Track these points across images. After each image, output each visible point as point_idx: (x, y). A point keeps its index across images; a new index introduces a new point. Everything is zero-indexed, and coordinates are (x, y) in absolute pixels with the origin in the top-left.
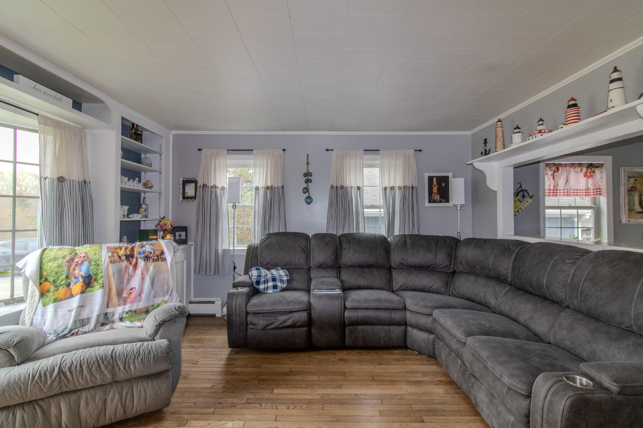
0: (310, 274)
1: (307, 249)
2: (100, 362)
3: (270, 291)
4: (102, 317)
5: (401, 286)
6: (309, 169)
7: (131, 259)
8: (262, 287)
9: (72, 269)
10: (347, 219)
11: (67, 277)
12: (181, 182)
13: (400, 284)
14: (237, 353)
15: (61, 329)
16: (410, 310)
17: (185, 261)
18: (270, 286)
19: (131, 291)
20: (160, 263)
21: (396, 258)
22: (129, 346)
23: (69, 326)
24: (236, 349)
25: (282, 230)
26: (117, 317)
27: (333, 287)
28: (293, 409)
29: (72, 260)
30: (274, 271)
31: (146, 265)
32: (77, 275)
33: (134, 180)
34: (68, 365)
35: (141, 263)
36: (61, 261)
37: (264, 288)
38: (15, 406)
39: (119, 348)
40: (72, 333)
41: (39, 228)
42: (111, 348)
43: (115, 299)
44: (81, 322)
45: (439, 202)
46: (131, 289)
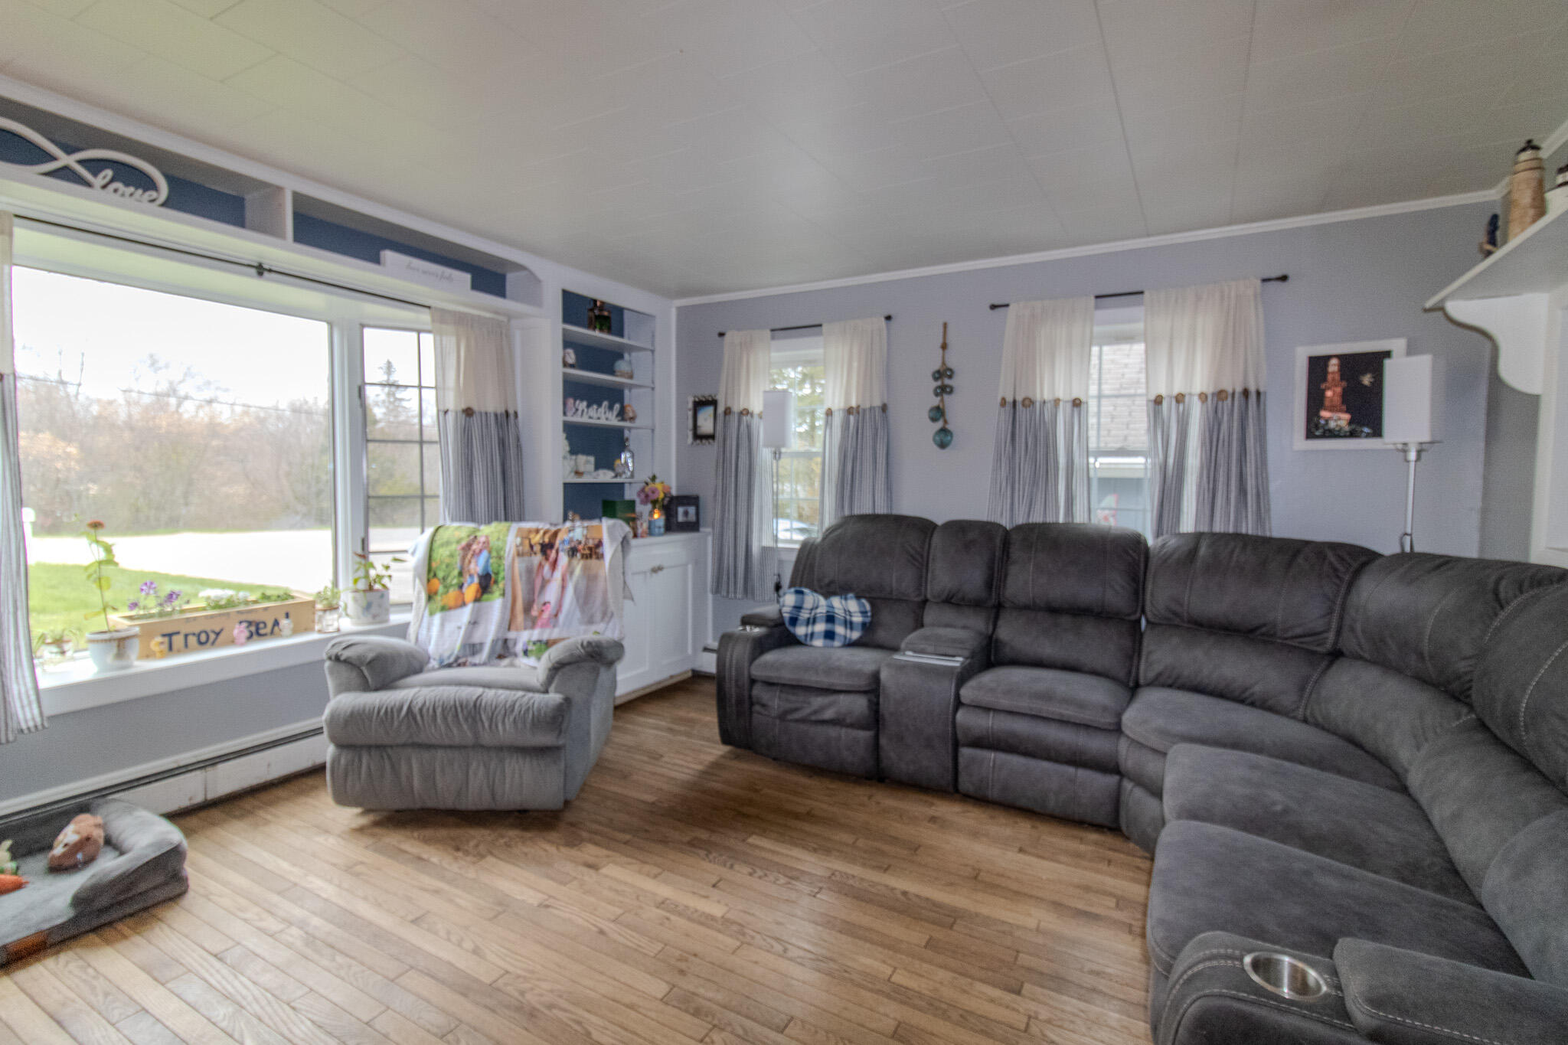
0: (922, 618)
1: (922, 556)
2: (459, 710)
3: (818, 642)
4: (500, 643)
5: (1159, 675)
6: (946, 359)
7: (548, 552)
8: (800, 631)
9: (467, 561)
10: (1041, 484)
11: (461, 574)
12: (690, 405)
13: (1158, 668)
14: (737, 757)
15: (446, 655)
16: (1128, 737)
17: (690, 567)
18: (819, 633)
19: (544, 608)
20: (593, 562)
21: (1160, 595)
22: (503, 694)
23: (456, 652)
24: (739, 751)
25: (881, 510)
26: (519, 648)
27: (950, 652)
28: (760, 878)
29: (469, 546)
30: (836, 602)
31: (570, 563)
32: (472, 571)
33: (600, 405)
34: (420, 705)
35: (563, 559)
36: (454, 547)
37: (806, 635)
38: (362, 747)
39: (490, 694)
40: (457, 663)
41: (441, 493)
42: (480, 690)
43: (520, 617)
44: (472, 648)
45: (1345, 437)
46: (545, 604)
